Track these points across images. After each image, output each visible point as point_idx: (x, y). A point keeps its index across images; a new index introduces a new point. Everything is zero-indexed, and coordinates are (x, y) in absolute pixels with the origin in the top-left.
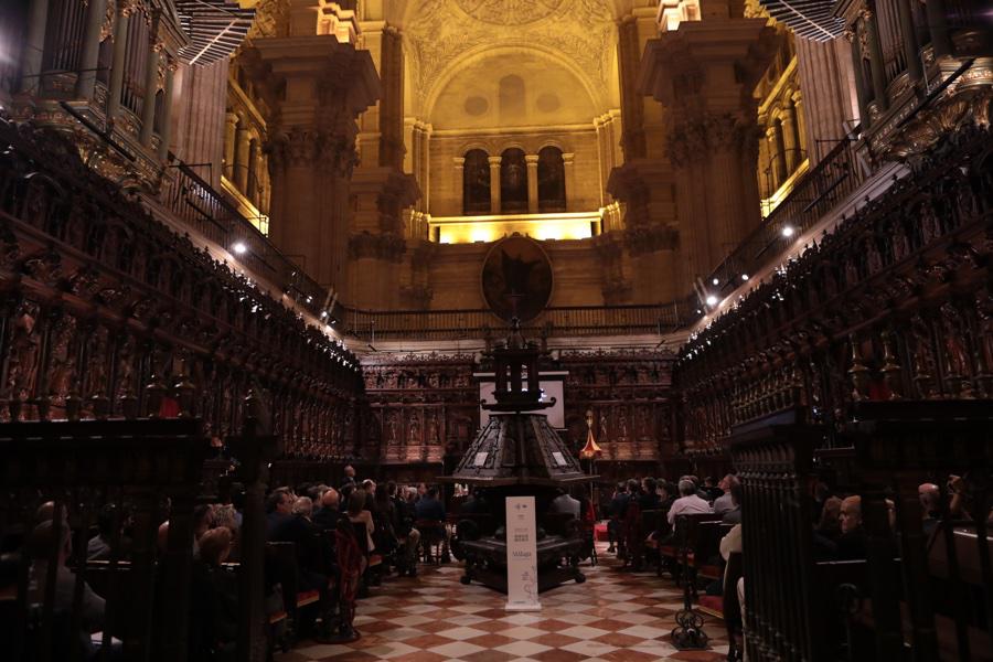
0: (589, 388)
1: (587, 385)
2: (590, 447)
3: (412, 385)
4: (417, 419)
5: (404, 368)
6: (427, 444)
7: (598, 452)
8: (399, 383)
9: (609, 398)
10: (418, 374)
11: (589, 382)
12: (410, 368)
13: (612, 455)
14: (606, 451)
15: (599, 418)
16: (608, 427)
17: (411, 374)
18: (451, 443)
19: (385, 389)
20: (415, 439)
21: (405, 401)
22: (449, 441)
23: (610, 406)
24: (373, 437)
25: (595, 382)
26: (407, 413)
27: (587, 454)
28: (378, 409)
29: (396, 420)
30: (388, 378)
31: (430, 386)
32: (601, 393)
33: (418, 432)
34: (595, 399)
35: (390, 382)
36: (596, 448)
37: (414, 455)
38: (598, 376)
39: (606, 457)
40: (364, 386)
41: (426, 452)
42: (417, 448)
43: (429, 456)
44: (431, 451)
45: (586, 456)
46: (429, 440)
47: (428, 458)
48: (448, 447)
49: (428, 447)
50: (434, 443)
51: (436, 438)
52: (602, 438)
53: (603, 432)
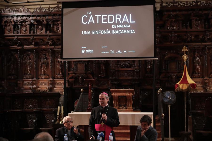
0: (186, 32)
1: (185, 30)
2: (185, 81)
3: (41, 32)
4: (46, 58)
5: (35, 18)
6: (54, 78)
7: (192, 85)
8: (30, 30)
9: (203, 41)
10: (45, 22)
11: (186, 27)
12: (39, 18)
13: (205, 88)
14: (200, 85)
15: (194, 58)
16: (202, 66)
17: (39, 22)
18: (72, 78)
19: (20, 34)
20: (45, 74)
21: (36, 44)
22: (71, 75)
23: (204, 49)
24: (13, 73)
25: (191, 27)
26: (38, 53)
27: (182, 86)
28: (16, 50)
29: (30, 59)
30: (22, 25)
31: (54, 32)
32: (196, 36)
33: (47, 69)
34: (191, 41)
35: (23, 29)
36: (190, 81)
37: (44, 87)
38: (194, 22)
39: (200, 90)
40: (3, 32)
41: (53, 84)
42: (46, 81)
43: (55, 87)
44: (57, 84)
45: (181, 88)
46: (55, 75)
47: (55, 89)
48: (70, 80)
49: (54, 80)
50: (59, 77)
51: (61, 73)
52: (196, 73)
53: (198, 69)
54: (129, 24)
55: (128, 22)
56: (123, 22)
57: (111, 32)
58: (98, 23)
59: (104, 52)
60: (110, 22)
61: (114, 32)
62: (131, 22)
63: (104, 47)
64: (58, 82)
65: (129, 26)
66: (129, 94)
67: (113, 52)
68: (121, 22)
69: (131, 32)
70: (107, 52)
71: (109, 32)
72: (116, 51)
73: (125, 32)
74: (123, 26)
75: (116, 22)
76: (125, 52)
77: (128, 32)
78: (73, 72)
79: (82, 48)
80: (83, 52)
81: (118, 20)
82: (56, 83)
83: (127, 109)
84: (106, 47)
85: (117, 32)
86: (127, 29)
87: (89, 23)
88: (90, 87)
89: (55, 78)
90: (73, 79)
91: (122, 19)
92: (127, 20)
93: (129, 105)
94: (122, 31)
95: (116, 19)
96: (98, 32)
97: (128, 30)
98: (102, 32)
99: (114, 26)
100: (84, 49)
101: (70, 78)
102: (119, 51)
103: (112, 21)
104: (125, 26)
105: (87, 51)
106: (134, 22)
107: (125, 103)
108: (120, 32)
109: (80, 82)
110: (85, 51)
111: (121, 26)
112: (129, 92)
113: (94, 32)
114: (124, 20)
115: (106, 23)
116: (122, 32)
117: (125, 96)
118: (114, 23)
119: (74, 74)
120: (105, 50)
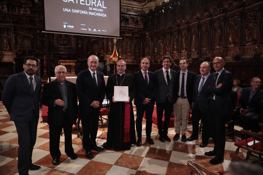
22: (19, 49)
41: (2, 55)
43: (4, 58)
44: (6, 55)
45: (114, 60)
46: (3, 48)
47: (4, 59)
48: (18, 52)
49: (2, 52)
50: (7, 50)
51: (8, 47)
52: (109, 52)
53: (110, 49)
54: (102, 8)
55: (101, 7)
56: (97, 6)
57: (88, 13)
58: (77, 3)
59: (83, 29)
60: (87, 4)
61: (90, 13)
62: (103, 7)
63: (83, 25)
64: (6, 54)
65: (102, 10)
66: (73, 64)
67: (90, 30)
68: (96, 6)
69: (103, 15)
70: (85, 29)
71: (87, 13)
72: (92, 29)
73: (99, 15)
74: (98, 10)
75: (92, 5)
76: (99, 30)
77: (101, 15)
78: (20, 46)
79: (64, 23)
80: (65, 26)
81: (93, 4)
82: (4, 55)
83: (71, 74)
84: (85, 25)
85: (93, 14)
86: (101, 12)
87: (69, 2)
88: (45, 58)
89: (3, 51)
90: (21, 52)
91: (96, 4)
92: (101, 5)
93: (73, 71)
94: (97, 13)
95: (92, 3)
96: (77, 11)
97: (101, 14)
98: (81, 12)
99: (91, 9)
100: (66, 24)
101: (18, 51)
102: (95, 30)
103: (89, 4)
104: (99, 10)
105: (68, 26)
106: (106, 8)
107: (69, 70)
108: (95, 14)
109: (27, 54)
110: (67, 26)
111: (96, 9)
112: (73, 62)
113: (74, 10)
114: (98, 5)
115: (84, 4)
116: (97, 15)
117: (70, 65)
118: (90, 6)
119: (22, 48)
120: (83, 27)
